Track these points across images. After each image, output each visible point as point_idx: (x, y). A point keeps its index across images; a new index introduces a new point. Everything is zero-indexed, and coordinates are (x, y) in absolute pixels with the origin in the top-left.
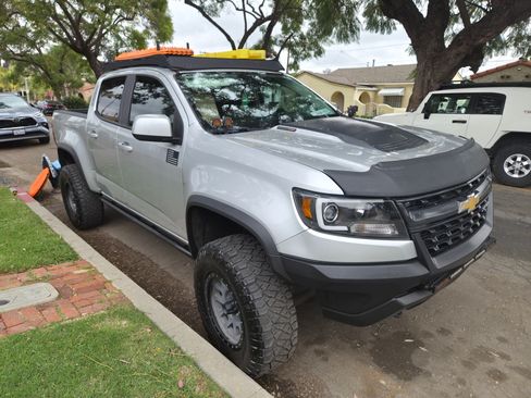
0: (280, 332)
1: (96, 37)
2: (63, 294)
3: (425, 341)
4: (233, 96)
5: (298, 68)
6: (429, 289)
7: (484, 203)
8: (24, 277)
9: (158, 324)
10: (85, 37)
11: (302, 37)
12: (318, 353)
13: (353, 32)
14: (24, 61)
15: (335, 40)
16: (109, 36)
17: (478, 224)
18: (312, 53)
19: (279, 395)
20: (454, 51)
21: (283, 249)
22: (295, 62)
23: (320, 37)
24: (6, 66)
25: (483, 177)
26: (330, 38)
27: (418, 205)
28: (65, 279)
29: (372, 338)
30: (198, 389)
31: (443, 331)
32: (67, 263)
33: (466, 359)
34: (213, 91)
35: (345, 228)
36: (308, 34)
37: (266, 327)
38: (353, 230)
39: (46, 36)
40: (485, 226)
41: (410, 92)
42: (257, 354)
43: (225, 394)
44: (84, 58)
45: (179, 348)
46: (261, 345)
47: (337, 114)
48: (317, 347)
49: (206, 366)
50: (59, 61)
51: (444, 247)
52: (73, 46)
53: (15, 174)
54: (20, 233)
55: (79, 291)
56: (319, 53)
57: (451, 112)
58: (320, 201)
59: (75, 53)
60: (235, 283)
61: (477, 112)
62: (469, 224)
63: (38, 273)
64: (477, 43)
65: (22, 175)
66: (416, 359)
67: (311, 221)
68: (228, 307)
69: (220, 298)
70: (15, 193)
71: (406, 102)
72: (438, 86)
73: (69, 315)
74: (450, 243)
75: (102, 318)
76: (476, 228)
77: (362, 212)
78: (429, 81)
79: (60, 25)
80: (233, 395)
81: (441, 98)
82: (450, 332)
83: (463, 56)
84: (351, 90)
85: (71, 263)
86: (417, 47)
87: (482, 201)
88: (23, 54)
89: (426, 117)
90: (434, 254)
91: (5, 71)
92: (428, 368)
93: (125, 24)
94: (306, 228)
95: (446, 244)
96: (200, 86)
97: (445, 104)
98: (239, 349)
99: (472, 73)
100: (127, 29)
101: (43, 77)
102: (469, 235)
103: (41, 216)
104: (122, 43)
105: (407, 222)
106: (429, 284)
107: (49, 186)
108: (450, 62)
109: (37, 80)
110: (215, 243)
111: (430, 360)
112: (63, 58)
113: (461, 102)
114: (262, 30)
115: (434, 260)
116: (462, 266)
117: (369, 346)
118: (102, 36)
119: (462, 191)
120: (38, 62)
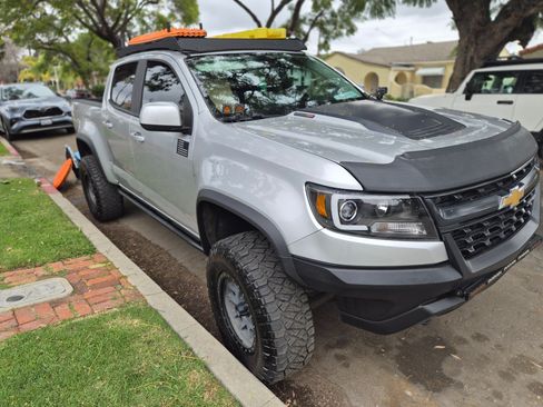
0: (294, 339)
1: (121, 23)
2: (78, 289)
3: (458, 348)
4: (256, 81)
5: (328, 48)
6: (462, 296)
7: (530, 197)
8: (40, 271)
9: (170, 323)
10: (111, 23)
11: (333, 14)
12: (339, 358)
13: (388, 6)
14: (52, 50)
15: (368, 16)
16: (134, 21)
17: (522, 220)
18: (344, 31)
19: (295, 403)
20: (501, 24)
21: (294, 250)
22: (326, 42)
23: (353, 14)
24: (36, 55)
25: (529, 167)
26: (363, 14)
27: (450, 201)
28: (82, 273)
29: (399, 343)
30: (206, 395)
31: (479, 337)
32: (84, 257)
33: (504, 370)
34: (235, 75)
35: (365, 228)
36: (340, 11)
37: (279, 334)
38: (374, 230)
39: (72, 23)
40: (530, 223)
41: (450, 71)
42: (270, 361)
43: (236, 401)
44: (111, 45)
45: (191, 350)
46: (273, 353)
47: (364, 97)
48: (338, 351)
49: (217, 370)
50: (86, 48)
51: (481, 248)
52: (99, 33)
53: (41, 164)
54: (40, 226)
55: (94, 287)
56: (352, 31)
57: (497, 92)
58: (336, 197)
59: (101, 40)
60: (245, 285)
61: (526, 92)
62: (511, 221)
63: (56, 267)
64: (527, 14)
65: (49, 166)
66: (447, 368)
67: (325, 219)
68: (241, 309)
69: (233, 299)
70: (39, 185)
71: (446, 82)
72: (482, 63)
73: (82, 312)
74: (488, 243)
75: (114, 316)
76: (520, 226)
77: (385, 209)
78: (472, 58)
79: (86, 11)
80: (244, 403)
81: (485, 76)
82: (486, 339)
83: (511, 29)
84: (385, 70)
85: (88, 257)
86: (459, 21)
87: (528, 194)
88: (51, 43)
89: (468, 98)
90: (468, 256)
91: (34, 61)
92: (460, 378)
93: (150, 8)
94: (319, 227)
95: (484, 244)
96: (221, 71)
97: (490, 83)
98: (252, 353)
99: (521, 48)
100: (153, 13)
101: (72, 66)
102: (510, 234)
103: (62, 207)
104: (148, 28)
105: (437, 221)
106: (461, 290)
107: (72, 177)
108: (496, 37)
109: (66, 70)
110: (226, 241)
111: (462, 369)
112: (89, 46)
113: (507, 81)
114: (290, 8)
115: (468, 263)
116: (501, 269)
117: (395, 352)
118: (127, 21)
119: (504, 183)
120: (66, 50)
